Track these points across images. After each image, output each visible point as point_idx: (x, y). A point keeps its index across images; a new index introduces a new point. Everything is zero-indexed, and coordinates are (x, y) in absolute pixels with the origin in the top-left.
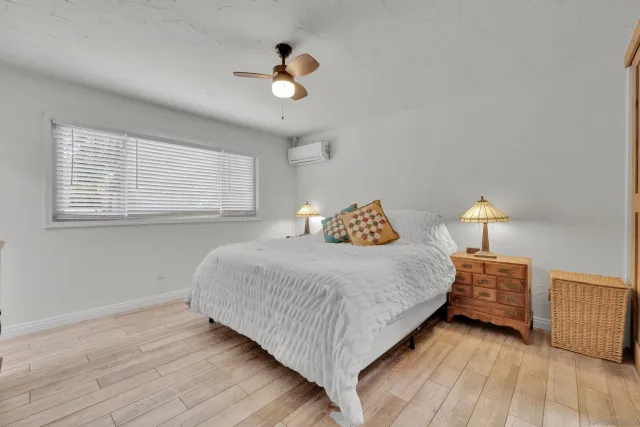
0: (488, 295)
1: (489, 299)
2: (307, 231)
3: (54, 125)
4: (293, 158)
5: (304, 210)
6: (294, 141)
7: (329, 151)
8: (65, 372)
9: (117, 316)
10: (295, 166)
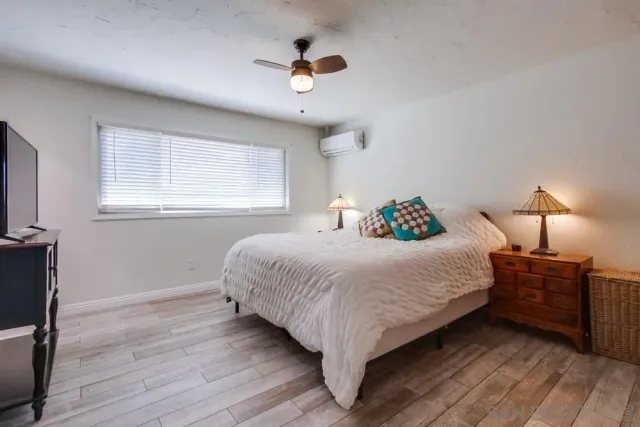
0: (534, 296)
1: (534, 300)
2: (340, 225)
3: (99, 128)
4: (326, 149)
5: (336, 203)
6: (326, 130)
7: (363, 141)
8: (108, 346)
9: (152, 303)
10: (328, 158)
